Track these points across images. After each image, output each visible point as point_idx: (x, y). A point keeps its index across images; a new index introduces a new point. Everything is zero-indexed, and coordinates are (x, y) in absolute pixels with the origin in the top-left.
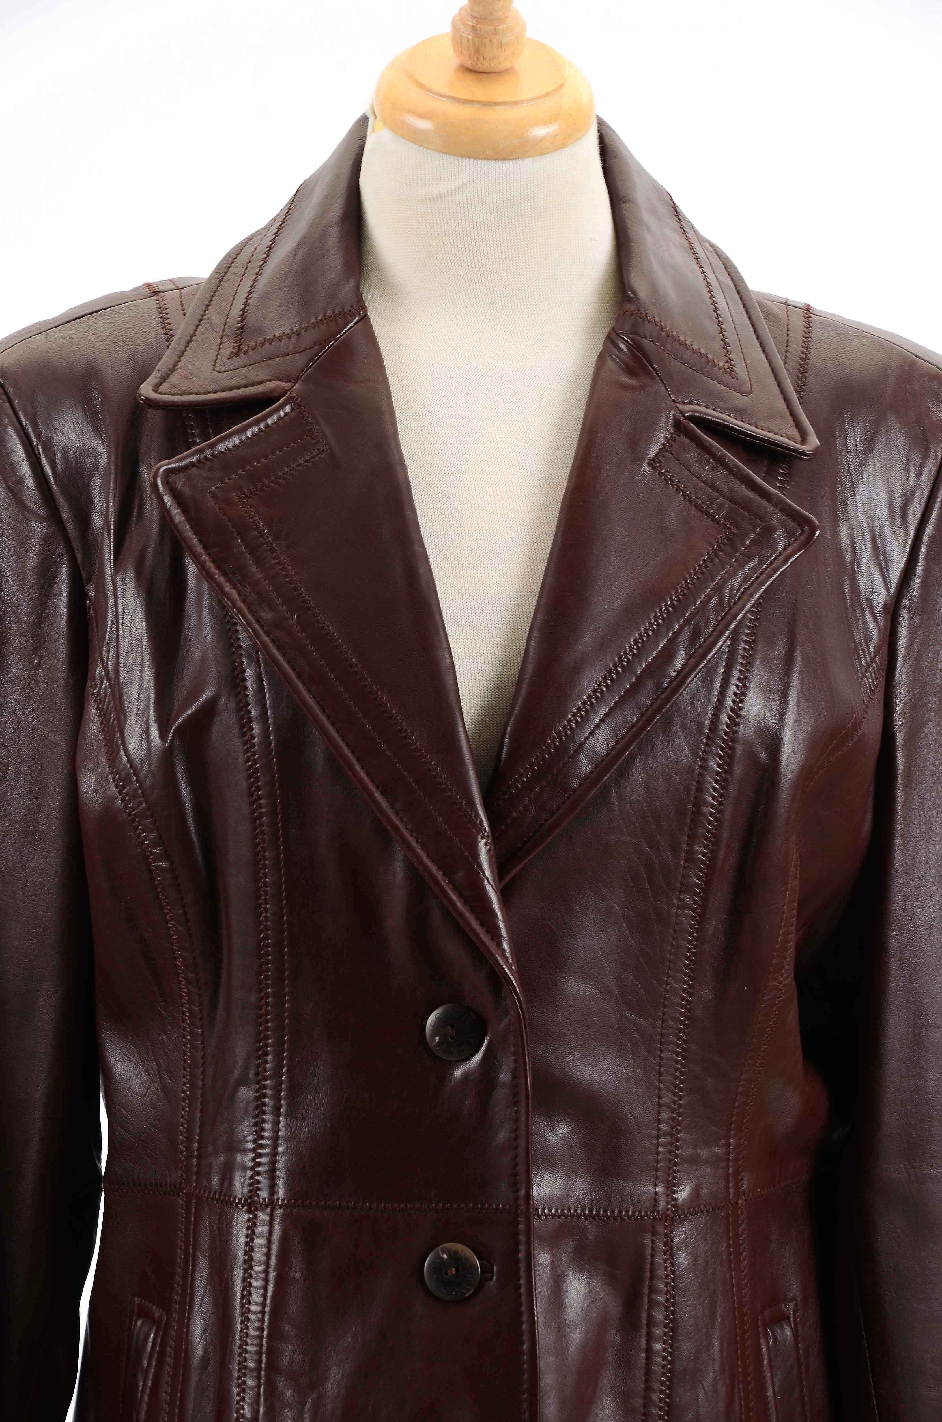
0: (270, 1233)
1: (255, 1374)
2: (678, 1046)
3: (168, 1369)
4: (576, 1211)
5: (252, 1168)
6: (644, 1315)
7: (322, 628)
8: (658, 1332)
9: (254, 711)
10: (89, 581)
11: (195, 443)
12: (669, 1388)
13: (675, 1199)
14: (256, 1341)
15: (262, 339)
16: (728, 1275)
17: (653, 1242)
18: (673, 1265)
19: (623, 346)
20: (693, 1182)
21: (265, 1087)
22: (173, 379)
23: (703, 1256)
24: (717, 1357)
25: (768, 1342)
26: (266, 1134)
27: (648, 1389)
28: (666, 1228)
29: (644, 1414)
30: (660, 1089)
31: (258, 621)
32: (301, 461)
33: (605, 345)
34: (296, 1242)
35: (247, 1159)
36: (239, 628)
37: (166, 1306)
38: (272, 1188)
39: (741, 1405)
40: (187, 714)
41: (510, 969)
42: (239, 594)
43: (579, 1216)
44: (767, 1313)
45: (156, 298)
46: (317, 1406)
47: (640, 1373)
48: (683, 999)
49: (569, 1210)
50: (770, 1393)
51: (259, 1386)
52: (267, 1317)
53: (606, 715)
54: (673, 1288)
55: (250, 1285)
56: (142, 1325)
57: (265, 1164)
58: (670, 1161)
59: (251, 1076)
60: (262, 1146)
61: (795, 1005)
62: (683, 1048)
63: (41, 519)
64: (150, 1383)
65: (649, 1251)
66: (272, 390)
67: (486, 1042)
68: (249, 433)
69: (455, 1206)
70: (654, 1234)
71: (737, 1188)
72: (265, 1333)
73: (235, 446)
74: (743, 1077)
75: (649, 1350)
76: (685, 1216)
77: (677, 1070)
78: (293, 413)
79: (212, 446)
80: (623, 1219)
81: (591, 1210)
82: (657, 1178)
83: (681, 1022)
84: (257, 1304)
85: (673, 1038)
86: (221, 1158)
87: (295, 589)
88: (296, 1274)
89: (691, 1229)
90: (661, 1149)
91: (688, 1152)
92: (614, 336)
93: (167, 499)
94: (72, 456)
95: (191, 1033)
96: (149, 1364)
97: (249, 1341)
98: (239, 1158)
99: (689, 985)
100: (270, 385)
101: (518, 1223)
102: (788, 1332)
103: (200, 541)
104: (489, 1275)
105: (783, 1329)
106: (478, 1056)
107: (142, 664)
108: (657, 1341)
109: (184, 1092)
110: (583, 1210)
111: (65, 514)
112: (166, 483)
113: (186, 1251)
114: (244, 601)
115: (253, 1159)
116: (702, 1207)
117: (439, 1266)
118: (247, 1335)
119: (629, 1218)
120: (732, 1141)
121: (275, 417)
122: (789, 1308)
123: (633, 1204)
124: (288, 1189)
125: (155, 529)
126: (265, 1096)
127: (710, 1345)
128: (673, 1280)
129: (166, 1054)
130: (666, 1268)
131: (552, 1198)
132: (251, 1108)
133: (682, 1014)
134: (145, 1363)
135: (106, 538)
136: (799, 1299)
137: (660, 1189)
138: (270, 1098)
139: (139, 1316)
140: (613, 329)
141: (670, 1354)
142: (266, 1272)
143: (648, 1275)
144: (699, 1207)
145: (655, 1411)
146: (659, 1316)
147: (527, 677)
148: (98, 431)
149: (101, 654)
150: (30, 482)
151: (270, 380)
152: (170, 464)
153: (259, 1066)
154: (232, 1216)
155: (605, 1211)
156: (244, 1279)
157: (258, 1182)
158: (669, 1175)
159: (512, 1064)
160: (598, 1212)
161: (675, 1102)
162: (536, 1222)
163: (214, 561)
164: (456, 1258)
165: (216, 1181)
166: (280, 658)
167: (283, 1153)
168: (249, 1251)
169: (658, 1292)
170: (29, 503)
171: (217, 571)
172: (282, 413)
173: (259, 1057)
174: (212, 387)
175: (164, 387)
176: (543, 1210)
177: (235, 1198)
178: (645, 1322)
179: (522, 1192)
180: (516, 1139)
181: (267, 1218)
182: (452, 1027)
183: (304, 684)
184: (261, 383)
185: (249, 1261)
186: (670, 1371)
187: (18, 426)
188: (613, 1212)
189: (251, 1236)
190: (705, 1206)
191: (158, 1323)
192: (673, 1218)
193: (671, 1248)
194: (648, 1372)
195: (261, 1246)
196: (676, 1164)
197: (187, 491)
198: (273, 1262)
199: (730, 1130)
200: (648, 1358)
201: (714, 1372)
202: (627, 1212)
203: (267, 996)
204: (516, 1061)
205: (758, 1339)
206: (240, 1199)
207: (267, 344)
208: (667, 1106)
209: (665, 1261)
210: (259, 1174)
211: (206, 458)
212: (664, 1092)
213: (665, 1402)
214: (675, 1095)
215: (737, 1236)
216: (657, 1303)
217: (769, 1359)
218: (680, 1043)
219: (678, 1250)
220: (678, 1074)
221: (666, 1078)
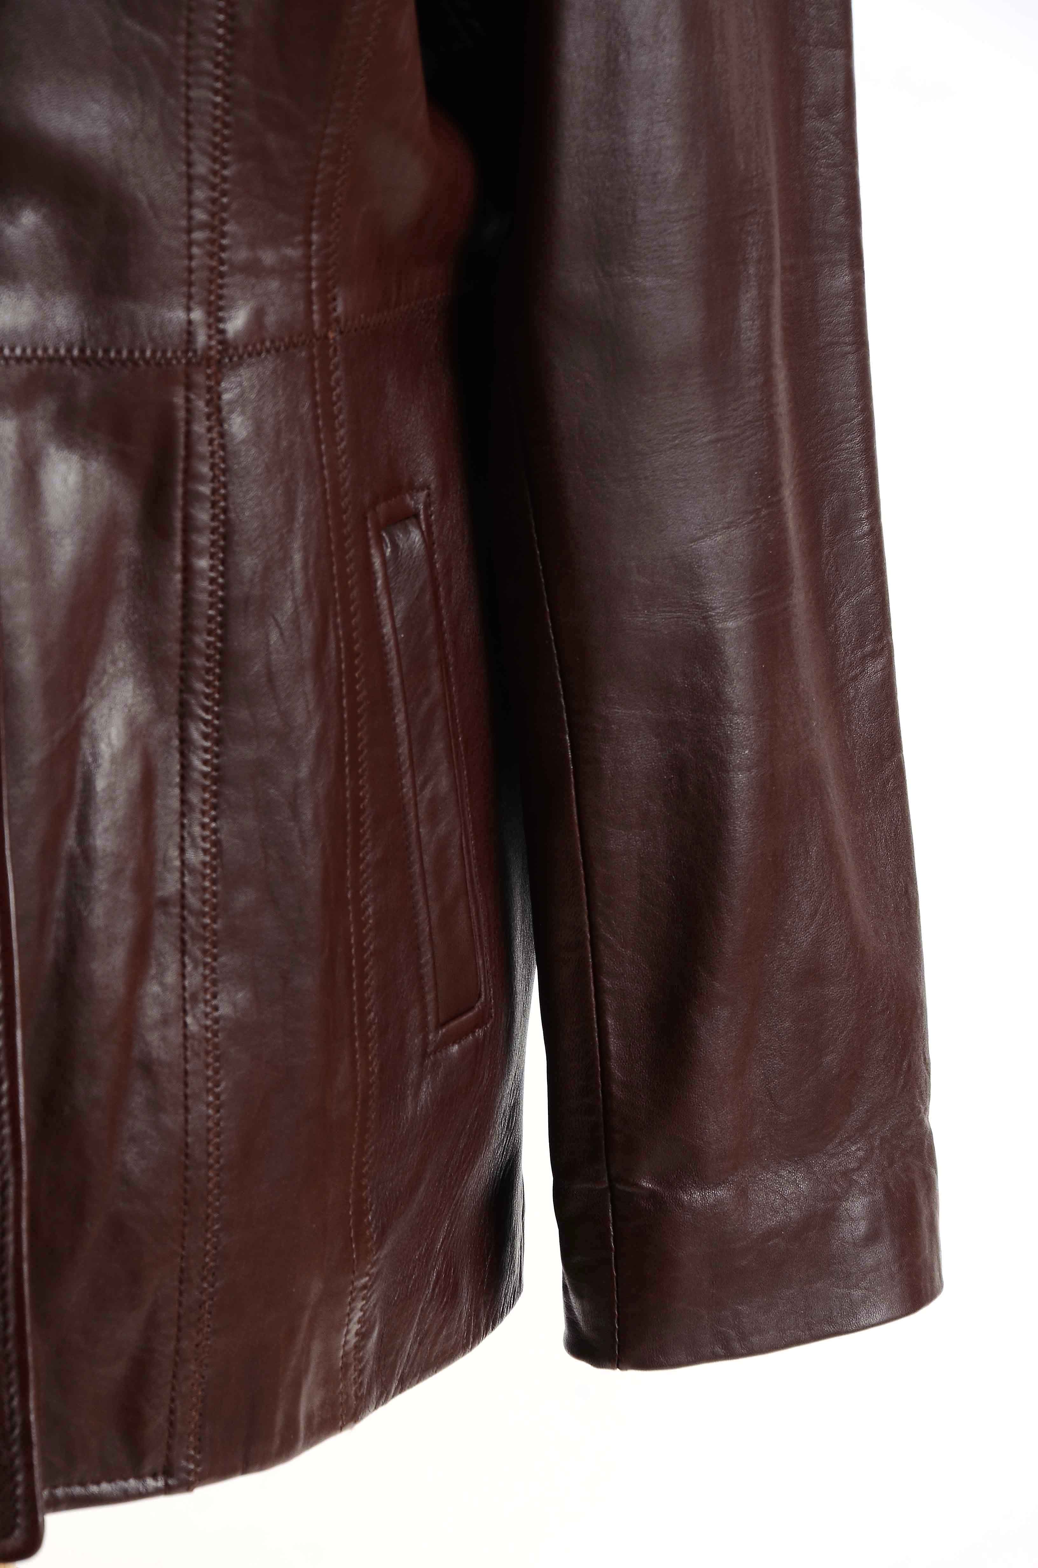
2: (217, 78)
6: (178, 515)
8: (203, 540)
12: (222, 626)
13: (222, 332)
16: (314, 449)
17: (188, 400)
18: (222, 435)
20: (252, 304)
23: (271, 420)
24: (299, 576)
25: (383, 555)
27: (188, 628)
28: (209, 377)
29: (183, 667)
30: (188, 151)
39: (338, 649)
43: (62, 360)
44: (381, 508)
47: (175, 603)
49: (45, 350)
50: (387, 629)
54: (224, 472)
58: (212, 269)
62: (224, 82)
65: (181, 414)
70: (189, 387)
71: (326, 312)
74: (328, 131)
75: (187, 570)
76: (241, 357)
77: (216, 118)
80: (135, 363)
81: (82, 350)
82: (190, 297)
83: (219, 38)
85: (208, 66)
89: (250, 379)
90: (195, 250)
91: (242, 255)
102: (416, 536)
105: (407, 532)
108: (200, 554)
110: (69, 350)
116: (268, 344)
119: (147, 362)
120: (315, 237)
122: (418, 501)
123: (152, 339)
127: (286, 559)
128: (224, 460)
130: (211, 442)
131: (14, 331)
133: (220, 24)
136: (433, 486)
137: (197, 315)
141: (222, 575)
143: (182, 452)
144: (263, 342)
145: (200, 662)
146: (203, 516)
155: (106, 351)
158: (210, 292)
160: (94, 352)
161: (215, 173)
169: (200, 478)
178: (178, 525)
186: (223, 600)
188: (119, 352)
190: (272, 342)
192: (219, 362)
193: (219, 410)
194: (187, 602)
196: (222, 275)
199: (310, 219)
200: (186, 580)
201: (295, 600)
202: (143, 352)
205: (368, 547)
208: (204, 179)
209: (210, 429)
212: (196, 156)
213: (216, 648)
214: (215, 160)
215: (328, 389)
216: (199, 496)
217: (386, 576)
218: (219, 72)
219: (231, 412)
220: (218, 125)
221: (201, 133)
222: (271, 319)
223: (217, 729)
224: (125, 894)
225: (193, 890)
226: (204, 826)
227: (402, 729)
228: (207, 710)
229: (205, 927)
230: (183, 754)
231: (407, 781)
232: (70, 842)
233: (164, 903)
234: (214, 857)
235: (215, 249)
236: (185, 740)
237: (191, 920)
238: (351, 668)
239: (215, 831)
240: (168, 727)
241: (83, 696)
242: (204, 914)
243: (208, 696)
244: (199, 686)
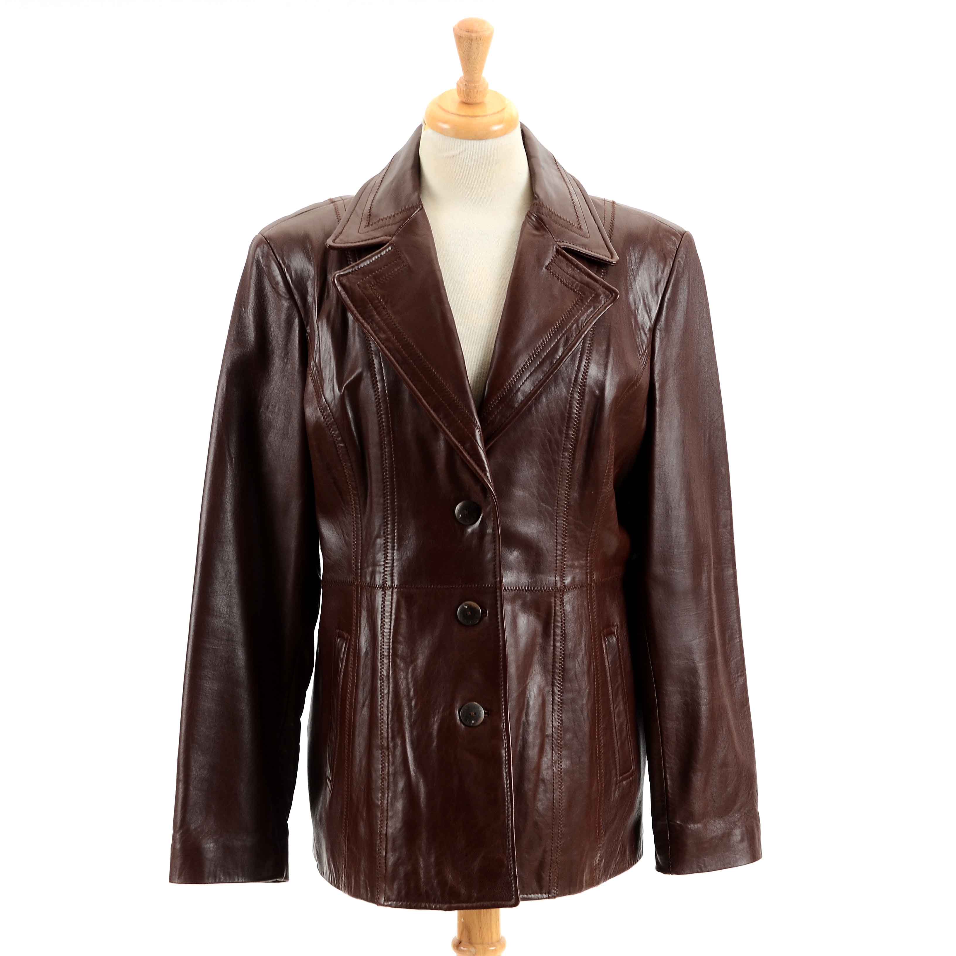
0: (392, 599)
1: (388, 657)
2: (564, 518)
3: (351, 658)
4: (522, 588)
5: (384, 573)
6: (552, 631)
7: (406, 341)
8: (558, 638)
9: (378, 378)
10: (307, 326)
11: (351, 264)
12: (563, 661)
13: (564, 583)
14: (387, 644)
15: (378, 219)
16: (588, 615)
17: (555, 601)
18: (564, 610)
19: (533, 218)
20: (572, 575)
21: (388, 538)
22: (341, 237)
23: (576, 606)
24: (583, 648)
25: (606, 643)
26: (388, 558)
27: (554, 662)
28: (561, 595)
29: (553, 672)
30: (557, 536)
31: (379, 339)
32: (396, 270)
33: (526, 217)
34: (403, 603)
35: (381, 569)
36: (371, 343)
37: (350, 632)
38: (392, 581)
39: (594, 668)
40: (349, 380)
41: (491, 485)
42: (371, 327)
43: (523, 590)
44: (605, 631)
45: (333, 204)
46: (414, 670)
47: (551, 655)
48: (566, 497)
49: (519, 587)
50: (607, 664)
51: (389, 662)
52: (392, 634)
53: (530, 375)
54: (564, 620)
55: (384, 621)
56: (340, 641)
57: (389, 571)
58: (562, 566)
59: (382, 534)
60: (387, 563)
61: (614, 500)
62: (566, 519)
63: (286, 299)
64: (344, 664)
65: (553, 604)
66: (383, 241)
67: (481, 516)
68: (374, 259)
69: (470, 586)
70: (555, 597)
71: (591, 578)
72: (391, 641)
73: (368, 265)
74: (593, 530)
75: (554, 646)
76: (569, 589)
77: (564, 528)
78: (392, 250)
79: (358, 265)
80: (542, 591)
81: (528, 588)
82: (556, 574)
83: (565, 508)
84: (387, 629)
85: (562, 514)
86: (370, 569)
87: (395, 324)
88: (403, 616)
89: (571, 595)
90: (558, 562)
91: (569, 563)
92: (529, 214)
93: (339, 288)
94: (299, 272)
95: (356, 517)
96: (343, 656)
97: (384, 644)
98: (378, 568)
99: (568, 491)
100: (382, 238)
101: (496, 592)
102: (614, 639)
103: (354, 305)
104: (485, 614)
105: (612, 638)
106: (478, 522)
107: (330, 359)
108: (558, 641)
109: (354, 542)
110: (525, 588)
111: (297, 297)
112: (339, 281)
113: (357, 609)
114: (373, 331)
115: (384, 569)
117: (463, 611)
118: (383, 642)
119: (545, 591)
120: (588, 558)
121: (384, 252)
122: (615, 629)
123: (546, 585)
124: (399, 581)
125: (334, 302)
126: (388, 542)
127: (580, 644)
128: (564, 617)
129: (345, 526)
130: (561, 612)
131: (511, 583)
132: (382, 547)
133: (565, 504)
134: (342, 656)
135: (314, 305)
136: (619, 625)
137: (558, 578)
138: (390, 543)
139: (339, 637)
140: (529, 211)
141: (563, 647)
142: (391, 615)
143: (553, 614)
144: (575, 586)
145: (557, 671)
146: (558, 631)
147: (495, 360)
148: (310, 261)
149: (313, 356)
150: (281, 284)
151: (382, 236)
152: (340, 272)
153: (385, 529)
154: (376, 593)
155: (534, 588)
156: (382, 619)
157: (386, 578)
158: (561, 572)
159: (492, 525)
160: (531, 588)
161: (563, 542)
162: (505, 593)
163: (360, 314)
164: (470, 608)
165: (368, 579)
166: (389, 354)
167: (396, 566)
168: (383, 608)
169: (558, 622)
170: (281, 293)
171: (361, 318)
172: (387, 250)
173: (385, 526)
174: (357, 240)
175: (337, 241)
176: (508, 588)
177: (376, 585)
178: (552, 634)
179: (498, 579)
180: (495, 557)
181: (391, 593)
182: (467, 510)
183: (399, 365)
184: (378, 237)
185: (383, 611)
186: (563, 654)
187: (276, 259)
188: (538, 588)
189: (384, 601)
190: (577, 585)
191: (347, 639)
192: (563, 591)
193: (563, 603)
194: (554, 655)
195: (388, 605)
196: (564, 568)
197: (347, 284)
198: (393, 611)
199: (587, 554)
200: (554, 649)
201: (582, 654)
202: (544, 588)
203: (388, 499)
204: (494, 524)
205: (602, 642)
206: (379, 586)
207: (381, 221)
208: (560, 543)
209: (561, 609)
210: (386, 575)
211: (355, 270)
212: (558, 537)
213: (562, 667)
214: (563, 538)
215: (591, 598)
216: (558, 626)
217: (606, 650)
218: (565, 516)
219: (566, 604)
220: (564, 530)
221: (559, 531)
222: (577, 579)
223: (562, 689)
224: (538, 733)
225: (555, 733)
226: (558, 716)
227: (610, 692)
228: (559, 684)
229: (558, 743)
230: (553, 696)
231: (612, 706)
232: (524, 718)
233: (548, 736)
234: (561, 724)
235: (563, 561)
236: (553, 692)
237: (555, 741)
238: (597, 674)
239: (561, 717)
240: (548, 688)
241: (527, 679)
242: (558, 740)
243: (559, 680)
244: (557, 677)
